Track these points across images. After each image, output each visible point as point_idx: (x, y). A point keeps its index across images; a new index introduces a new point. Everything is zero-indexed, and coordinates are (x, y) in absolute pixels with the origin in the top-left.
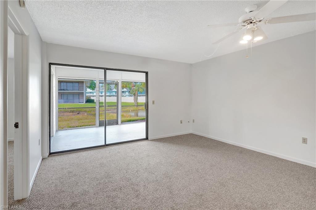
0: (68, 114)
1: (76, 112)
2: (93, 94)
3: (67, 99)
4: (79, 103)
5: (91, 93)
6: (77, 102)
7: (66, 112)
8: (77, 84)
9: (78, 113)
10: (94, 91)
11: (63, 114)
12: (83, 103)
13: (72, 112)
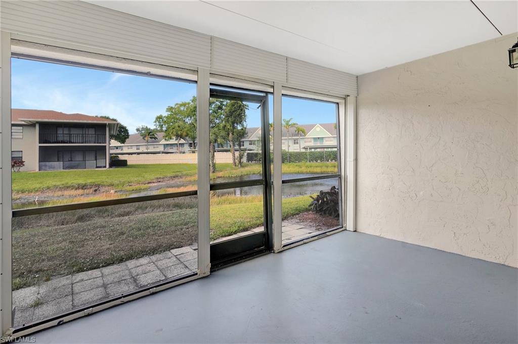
0: (73, 192)
1: (91, 188)
2: (122, 150)
3: (71, 161)
4: (97, 167)
5: (117, 148)
6: (91, 167)
7: (68, 187)
8: (92, 131)
9: (96, 191)
10: (123, 145)
11: (60, 193)
12: (105, 167)
13: (82, 189)
